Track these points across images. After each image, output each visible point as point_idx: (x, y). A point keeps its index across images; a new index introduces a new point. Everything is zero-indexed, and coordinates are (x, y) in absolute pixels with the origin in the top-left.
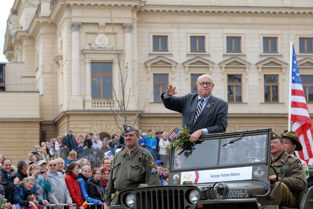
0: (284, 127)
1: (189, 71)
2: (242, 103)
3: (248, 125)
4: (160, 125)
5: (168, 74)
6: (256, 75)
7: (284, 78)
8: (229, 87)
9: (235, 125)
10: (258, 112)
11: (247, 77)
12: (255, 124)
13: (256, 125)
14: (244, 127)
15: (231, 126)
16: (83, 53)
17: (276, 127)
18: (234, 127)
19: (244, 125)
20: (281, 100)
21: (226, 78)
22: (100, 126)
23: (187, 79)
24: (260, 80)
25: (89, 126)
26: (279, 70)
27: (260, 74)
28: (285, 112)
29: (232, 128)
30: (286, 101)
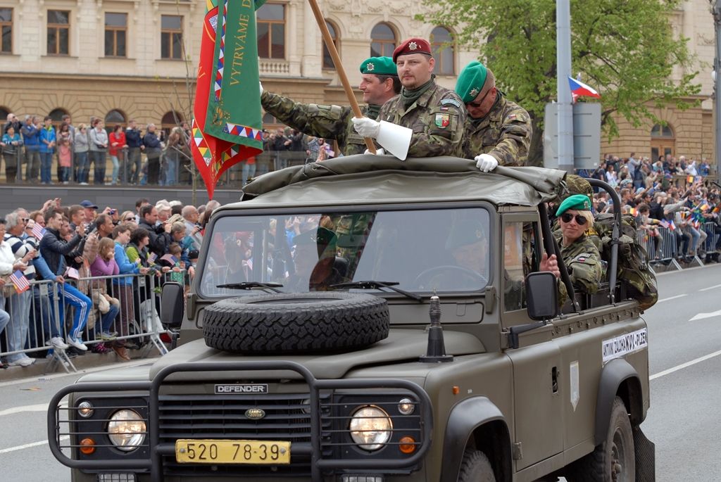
0: (134, 97)
2: (69, 57)
3: (79, 93)
6: (93, 12)
7: (136, 18)
8: (49, 29)
9: (57, 93)
10: (93, 73)
11: (78, 16)
12: (89, 91)
13: (90, 93)
14: (71, 95)
15: (52, 94)
17: (122, 96)
18: (56, 95)
19: (71, 93)
20: (130, 54)
21: (45, 15)
24: (99, 20)
27: (99, 10)
28: (136, 74)
29: (53, 97)
30: (139, 56)
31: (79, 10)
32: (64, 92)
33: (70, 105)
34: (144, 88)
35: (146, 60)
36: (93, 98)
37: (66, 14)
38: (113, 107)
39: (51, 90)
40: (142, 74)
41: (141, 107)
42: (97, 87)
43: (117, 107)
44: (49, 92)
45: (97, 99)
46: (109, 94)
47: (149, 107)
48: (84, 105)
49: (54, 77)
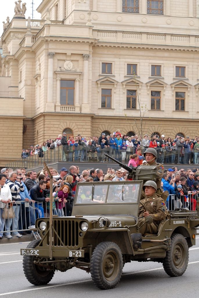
0: (188, 127)
1: (126, 88)
2: (160, 110)
3: (164, 126)
4: (105, 124)
5: (111, 89)
6: (170, 92)
7: (188, 94)
9: (155, 126)
10: (171, 117)
11: (164, 93)
12: (168, 125)
16: (55, 73)
18: (154, 126)
19: (161, 126)
20: (186, 109)
21: (150, 93)
22: (65, 124)
23: (124, 93)
24: (173, 95)
25: (58, 123)
26: (186, 89)
27: (173, 91)
28: (189, 118)
29: (153, 128)
30: (190, 110)
31: (164, 91)
32: (158, 125)
33: (161, 130)
34: (192, 124)
35: (193, 112)
36: (170, 128)
37: (159, 93)
38: (179, 132)
39: (152, 124)
40: (191, 118)
41: (191, 132)
42: (172, 123)
43: (181, 132)
44: (152, 125)
45: (172, 128)
46: (177, 126)
47: (194, 132)
48: (166, 131)
49: (154, 119)
